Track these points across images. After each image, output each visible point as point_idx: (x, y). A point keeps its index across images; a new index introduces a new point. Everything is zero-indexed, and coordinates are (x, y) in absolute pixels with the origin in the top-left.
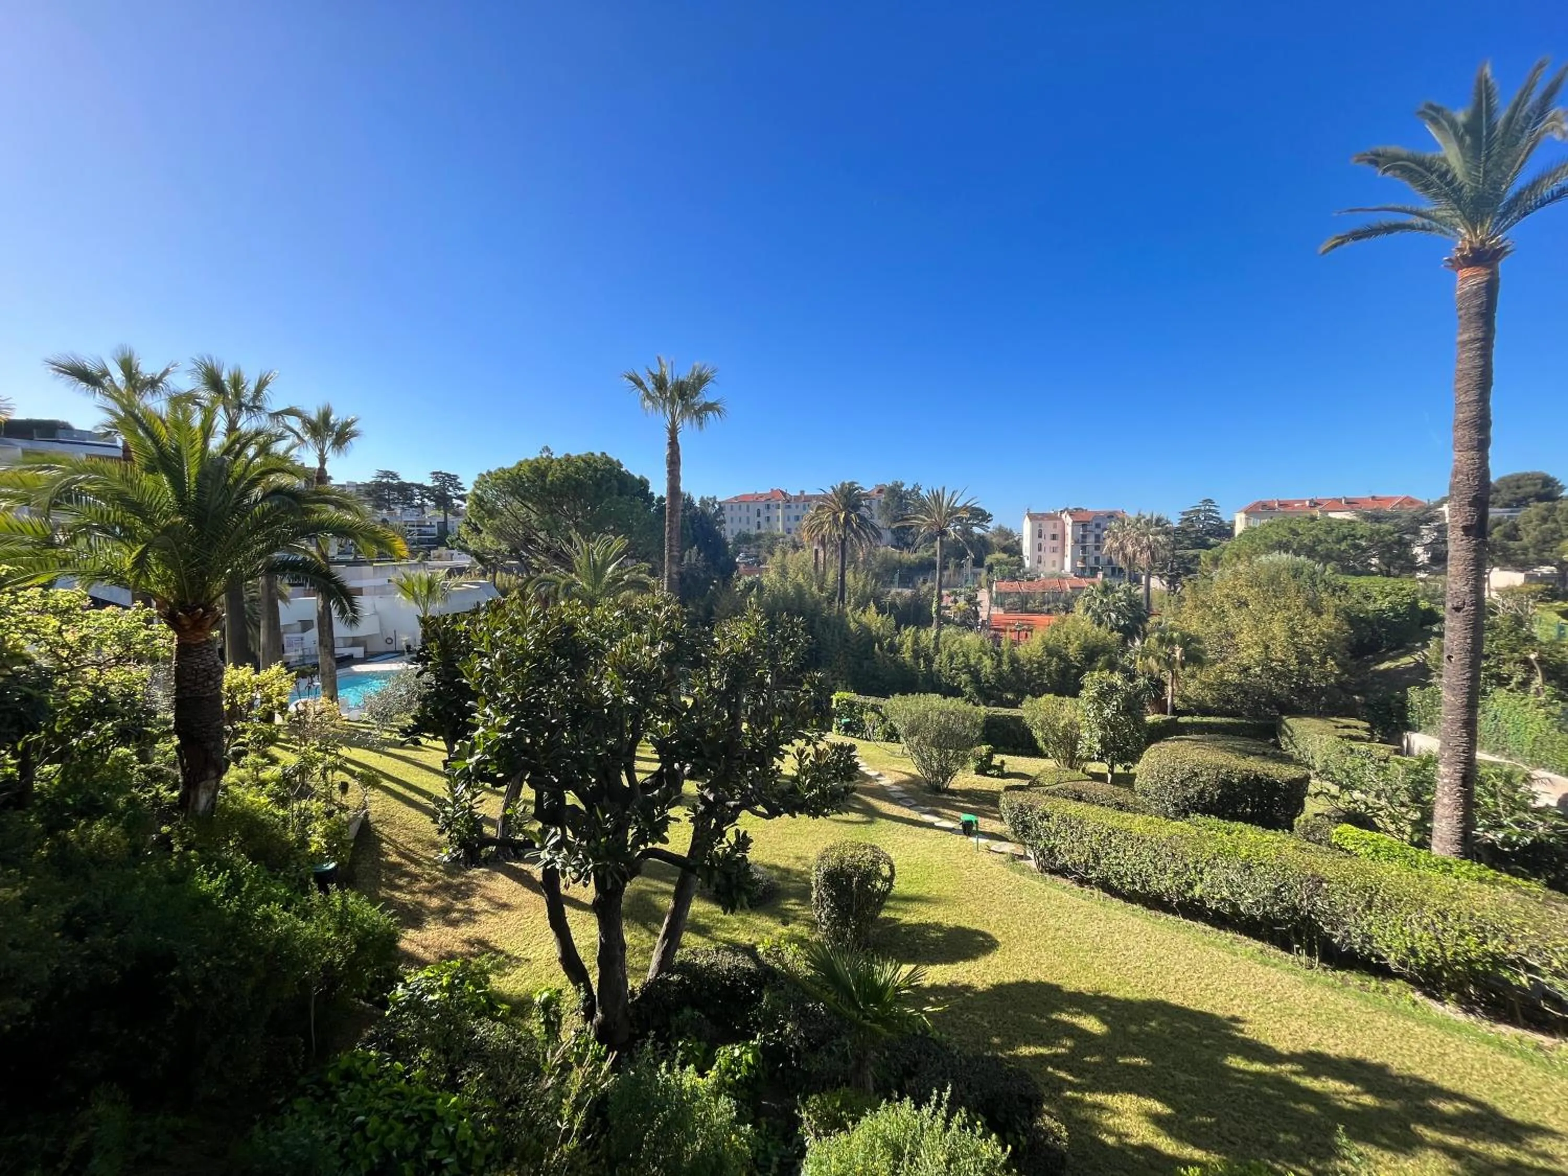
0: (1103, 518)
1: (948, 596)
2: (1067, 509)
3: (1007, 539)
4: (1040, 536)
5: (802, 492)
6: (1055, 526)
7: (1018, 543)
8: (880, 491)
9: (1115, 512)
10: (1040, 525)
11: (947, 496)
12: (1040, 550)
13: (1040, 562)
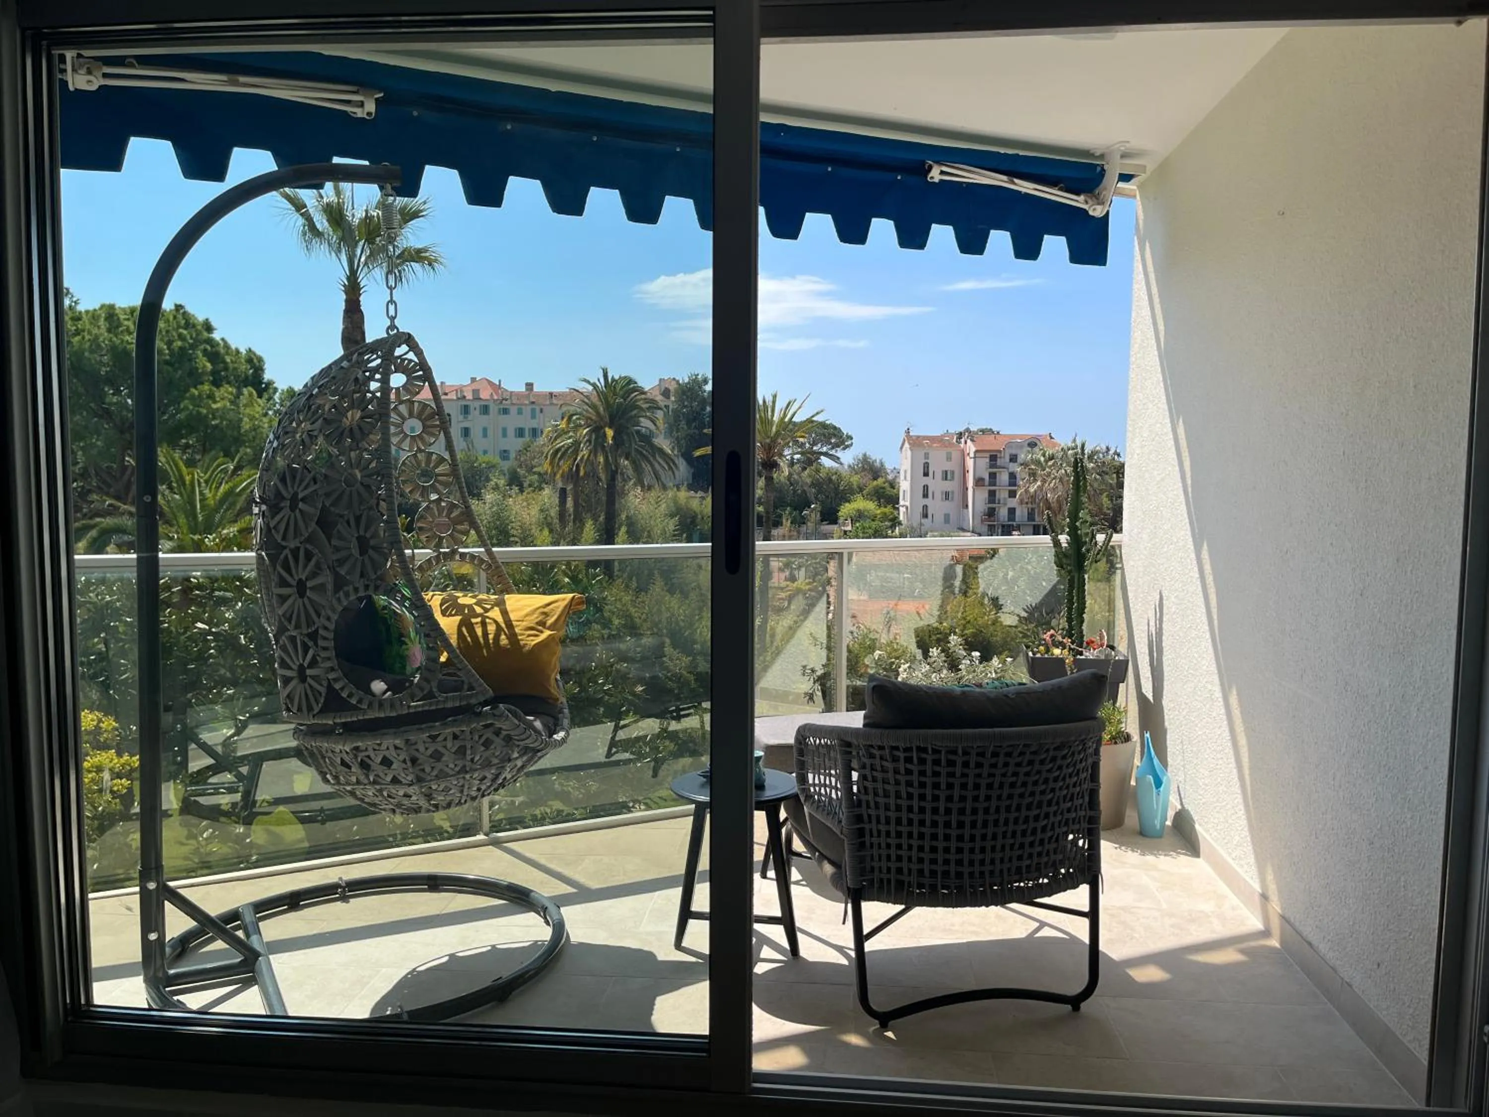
0: (1020, 446)
1: (781, 570)
2: (968, 430)
3: (875, 479)
4: (926, 474)
5: (530, 386)
6: (949, 458)
7: (893, 485)
8: (666, 393)
9: (1037, 437)
10: (927, 456)
11: (780, 405)
12: (925, 496)
13: (925, 516)
